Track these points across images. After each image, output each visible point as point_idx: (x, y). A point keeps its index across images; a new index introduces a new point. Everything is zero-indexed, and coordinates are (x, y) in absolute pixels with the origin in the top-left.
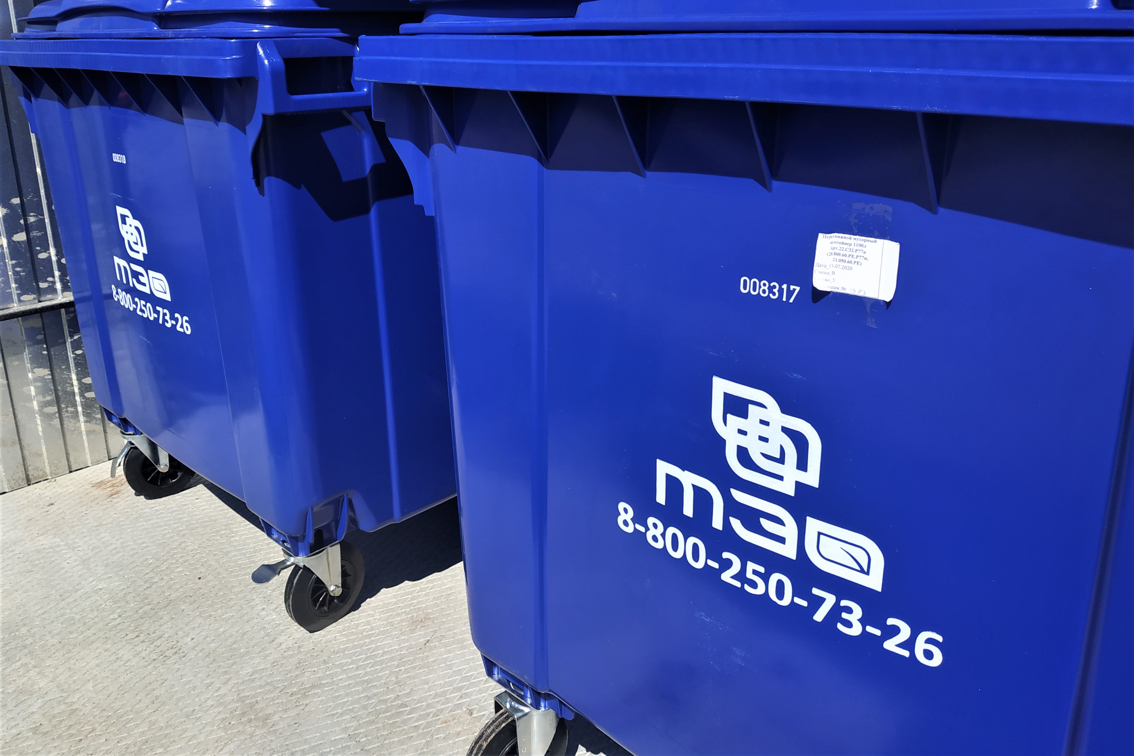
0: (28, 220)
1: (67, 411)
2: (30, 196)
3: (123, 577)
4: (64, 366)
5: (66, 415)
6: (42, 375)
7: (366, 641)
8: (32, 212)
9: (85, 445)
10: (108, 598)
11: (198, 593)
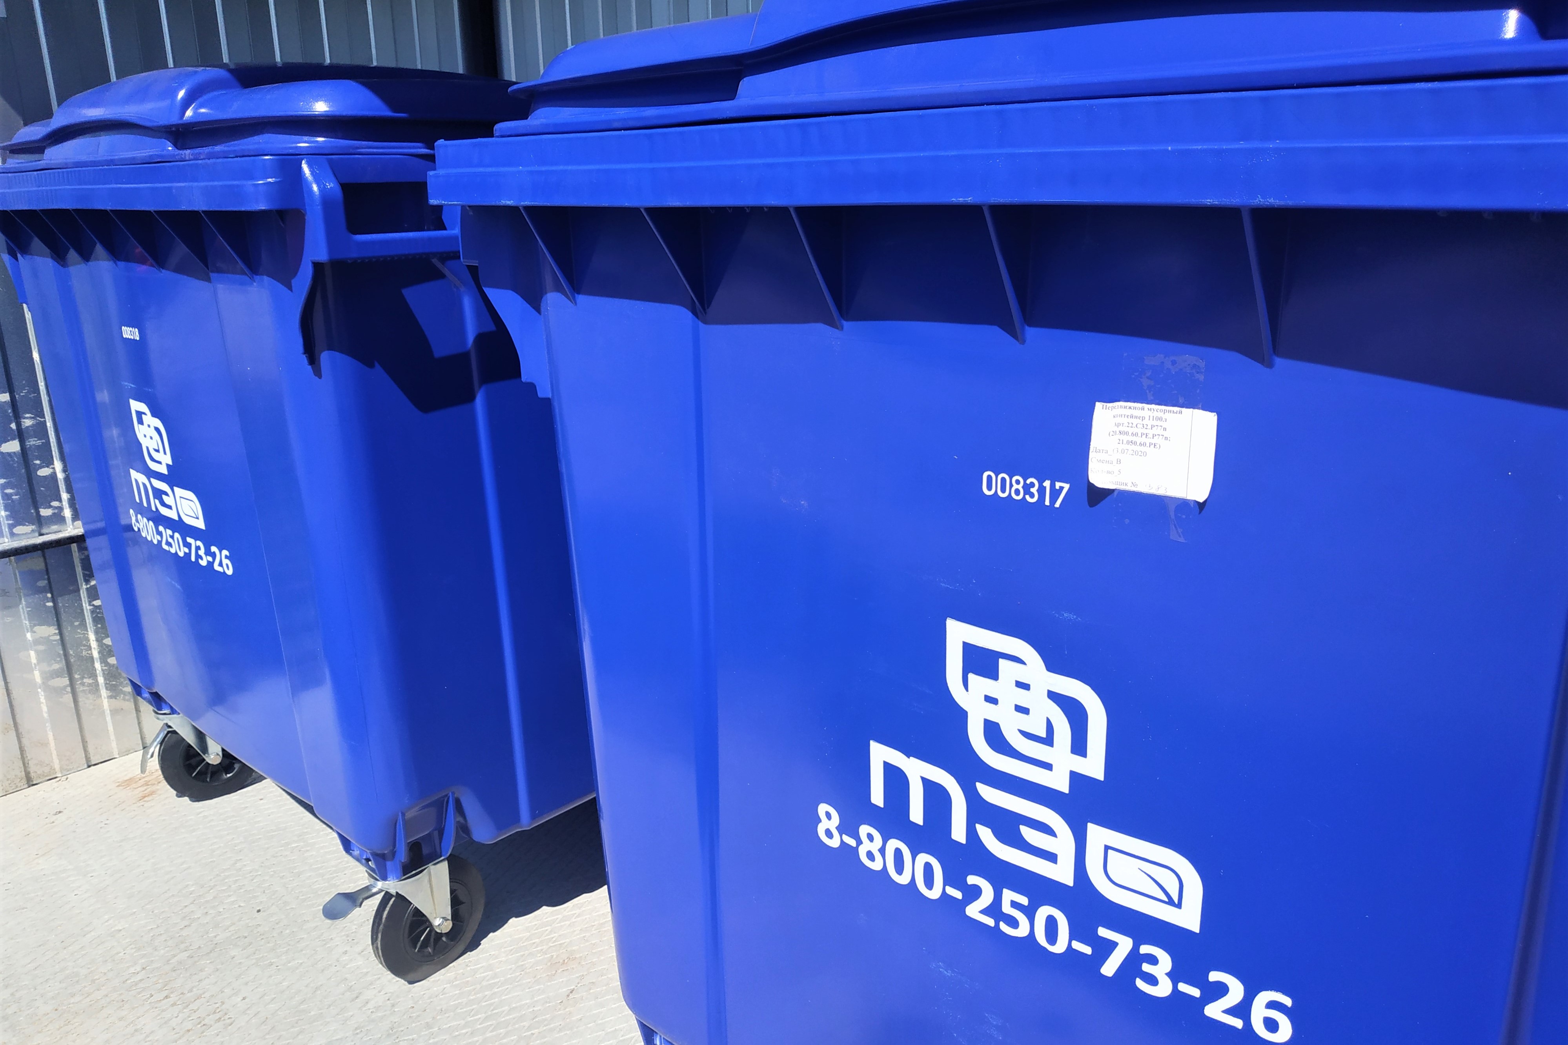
0: (23, 423)
1: (83, 684)
2: (24, 392)
3: (153, 912)
4: (78, 621)
5: (82, 688)
6: (47, 635)
7: (486, 993)
8: (29, 413)
9: (109, 729)
10: (130, 943)
11: (255, 932)
